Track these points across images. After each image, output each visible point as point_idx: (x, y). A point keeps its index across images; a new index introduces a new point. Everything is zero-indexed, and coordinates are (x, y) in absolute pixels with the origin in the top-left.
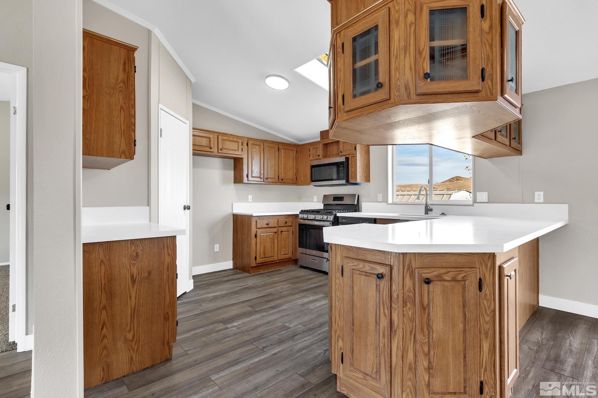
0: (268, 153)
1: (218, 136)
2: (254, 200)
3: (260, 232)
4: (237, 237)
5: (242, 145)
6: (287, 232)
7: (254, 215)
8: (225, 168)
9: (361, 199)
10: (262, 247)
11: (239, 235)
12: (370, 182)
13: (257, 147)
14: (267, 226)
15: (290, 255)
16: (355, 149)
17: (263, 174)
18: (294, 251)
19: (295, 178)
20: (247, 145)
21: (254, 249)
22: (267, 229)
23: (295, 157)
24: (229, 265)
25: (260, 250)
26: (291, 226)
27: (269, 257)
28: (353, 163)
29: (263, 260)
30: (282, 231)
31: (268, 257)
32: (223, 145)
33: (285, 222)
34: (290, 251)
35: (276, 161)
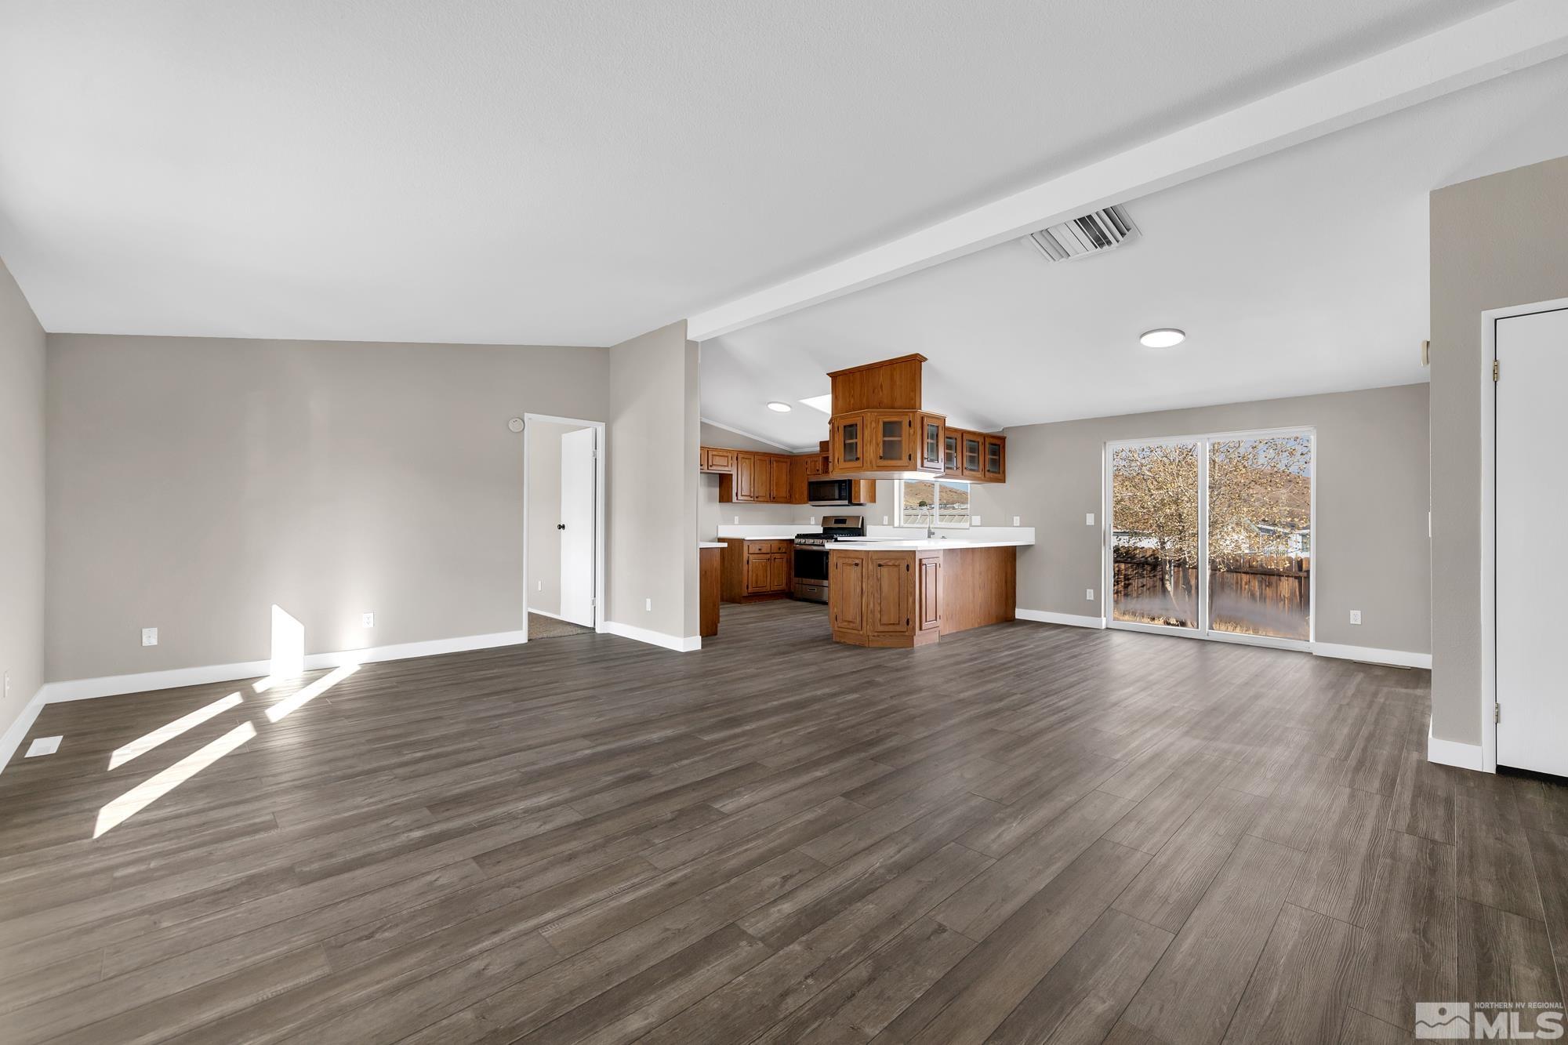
0: (759, 465)
2: (741, 523)
3: (752, 559)
5: (732, 460)
6: (782, 559)
7: (747, 539)
8: (710, 485)
9: (866, 522)
10: (754, 575)
12: (875, 503)
13: (747, 461)
14: (759, 552)
15: (783, 586)
17: (754, 490)
18: (788, 583)
19: (789, 496)
20: (737, 459)
21: (746, 577)
22: (759, 555)
23: (789, 470)
25: (751, 578)
26: (785, 553)
27: (762, 587)
28: (856, 482)
29: (755, 590)
30: (775, 558)
32: (712, 462)
33: (780, 546)
34: (784, 581)
35: (768, 475)
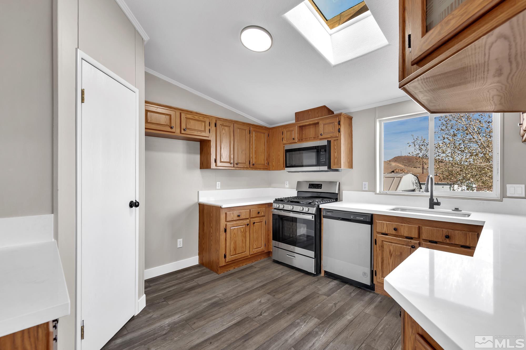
0: (238, 135)
1: (180, 113)
2: (223, 187)
3: (230, 226)
4: (203, 230)
5: (210, 126)
6: (260, 223)
7: (224, 206)
8: (190, 151)
9: (342, 187)
10: (232, 243)
11: (205, 228)
12: (352, 169)
13: (226, 128)
14: (238, 218)
15: (263, 248)
16: (339, 131)
17: (233, 158)
18: (267, 244)
19: (267, 163)
20: (216, 126)
21: (224, 246)
22: (238, 222)
23: (267, 140)
24: (194, 260)
25: (230, 246)
26: (264, 216)
27: (241, 253)
28: (335, 147)
29: (234, 257)
30: (254, 223)
31: (239, 254)
32: (186, 125)
33: (258, 212)
34: (263, 244)
35: (248, 143)
